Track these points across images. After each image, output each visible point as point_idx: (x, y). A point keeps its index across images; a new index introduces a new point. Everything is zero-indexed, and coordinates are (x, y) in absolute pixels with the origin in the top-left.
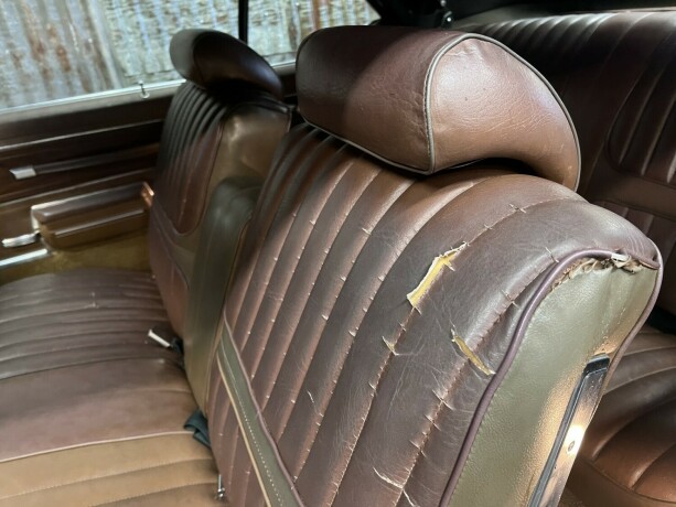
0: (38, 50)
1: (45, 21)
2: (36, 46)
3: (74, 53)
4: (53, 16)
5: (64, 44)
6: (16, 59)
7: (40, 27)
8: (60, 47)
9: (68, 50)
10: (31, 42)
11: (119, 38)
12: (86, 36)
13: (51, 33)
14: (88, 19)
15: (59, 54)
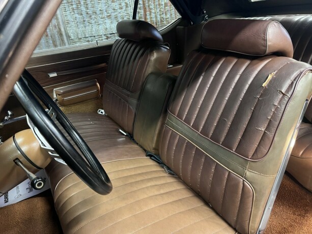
3: (50, 29)
11: (68, 23)
12: (55, 22)
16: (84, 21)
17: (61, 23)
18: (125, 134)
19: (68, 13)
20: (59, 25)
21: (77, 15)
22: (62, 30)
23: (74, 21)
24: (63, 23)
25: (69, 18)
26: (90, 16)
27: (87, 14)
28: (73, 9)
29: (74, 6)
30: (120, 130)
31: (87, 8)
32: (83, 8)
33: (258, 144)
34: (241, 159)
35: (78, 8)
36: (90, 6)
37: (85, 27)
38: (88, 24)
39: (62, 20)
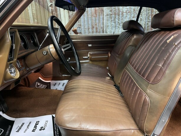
0: (93, 27)
1: (96, 22)
2: (93, 26)
3: (99, 29)
4: (97, 22)
5: (98, 27)
6: (89, 29)
7: (94, 23)
8: (97, 27)
9: (98, 28)
10: (92, 26)
11: (108, 27)
12: (102, 26)
13: (96, 25)
14: (103, 23)
15: (96, 29)
16: (116, 26)
17: (105, 27)
18: (110, 76)
19: (109, 22)
20: (103, 27)
21: (113, 23)
22: (105, 29)
23: (111, 26)
24: (106, 26)
25: (109, 24)
26: (120, 24)
27: (118, 23)
28: (112, 20)
29: (113, 19)
30: (108, 73)
31: (119, 20)
32: (117, 20)
33: (156, 74)
34: (147, 82)
35: (114, 20)
36: (120, 19)
37: (116, 29)
38: (117, 28)
39: (106, 25)
